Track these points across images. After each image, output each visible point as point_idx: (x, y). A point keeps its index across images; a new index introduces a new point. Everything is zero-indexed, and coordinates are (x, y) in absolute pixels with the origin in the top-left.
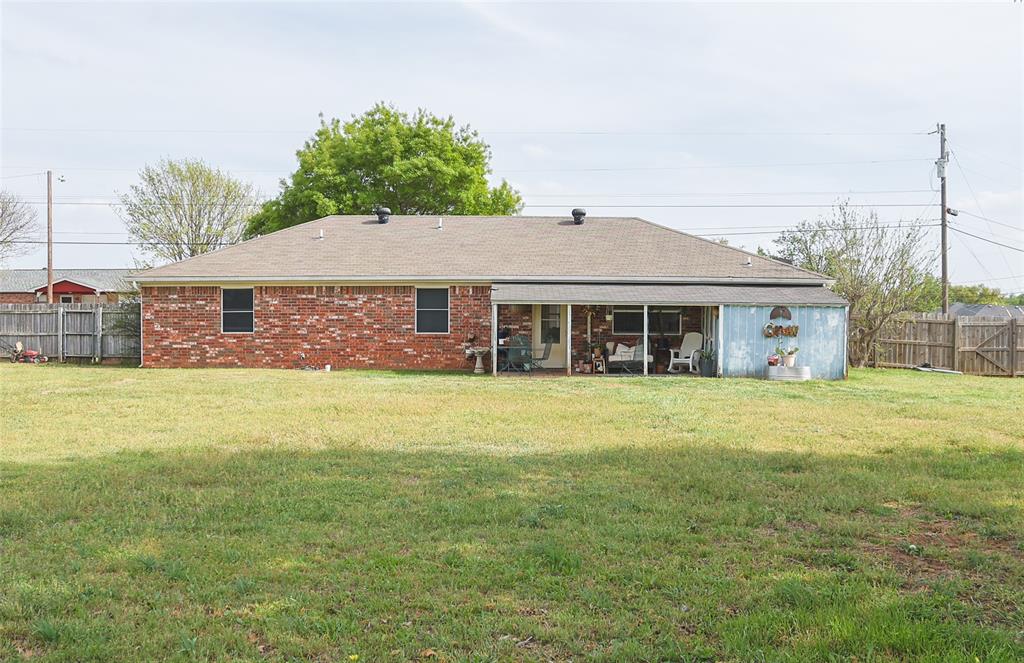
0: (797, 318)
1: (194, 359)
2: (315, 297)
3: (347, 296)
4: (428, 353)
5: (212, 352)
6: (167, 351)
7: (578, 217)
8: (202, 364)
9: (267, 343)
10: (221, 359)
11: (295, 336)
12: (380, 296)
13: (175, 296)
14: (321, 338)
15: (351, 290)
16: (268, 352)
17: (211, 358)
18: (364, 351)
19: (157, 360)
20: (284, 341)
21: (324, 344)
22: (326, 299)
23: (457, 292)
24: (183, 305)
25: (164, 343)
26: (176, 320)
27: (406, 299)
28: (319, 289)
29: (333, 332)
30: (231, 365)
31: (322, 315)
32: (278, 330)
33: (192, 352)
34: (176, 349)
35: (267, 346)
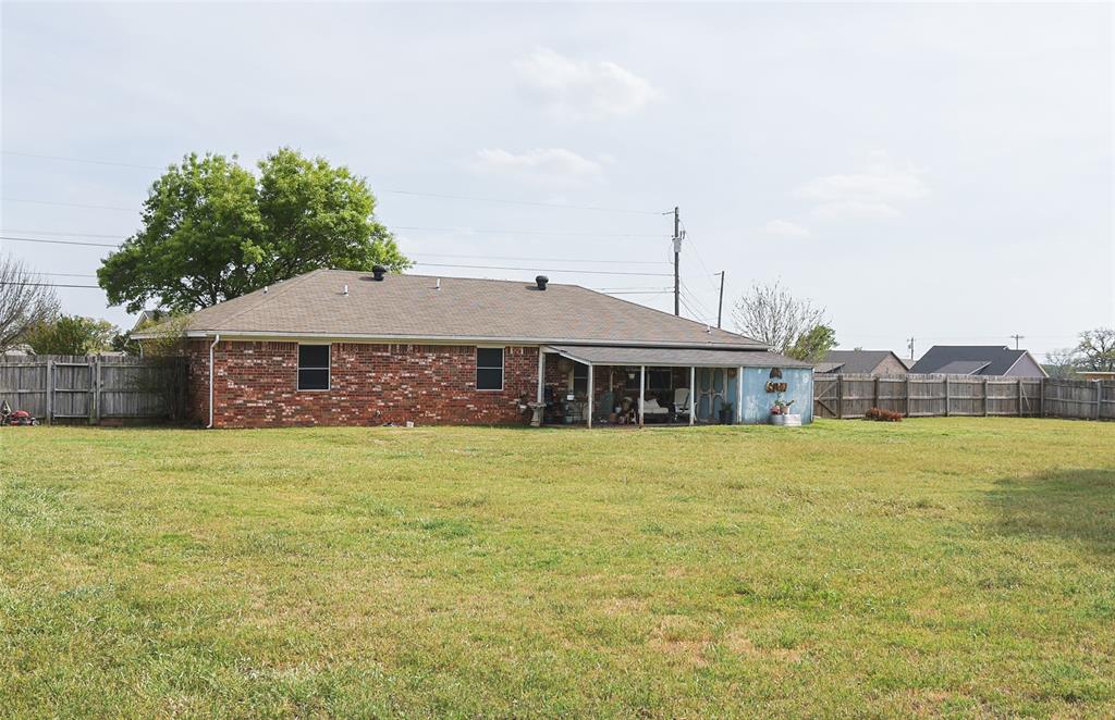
0: (785, 377)
1: (269, 418)
2: (389, 354)
3: (418, 354)
4: (487, 409)
5: (288, 410)
6: (240, 410)
7: (542, 283)
8: (278, 423)
9: (344, 401)
10: (298, 418)
11: (370, 393)
12: (447, 355)
13: (251, 352)
14: (395, 395)
15: (423, 348)
16: (345, 410)
17: (286, 417)
18: (432, 407)
19: (229, 419)
20: (360, 398)
21: (398, 401)
22: (400, 357)
23: (512, 352)
24: (259, 361)
25: (238, 402)
26: (251, 377)
27: (470, 358)
28: (394, 346)
29: (405, 390)
30: (308, 424)
31: (395, 373)
32: (354, 387)
33: (268, 411)
34: (251, 407)
35: (342, 404)
